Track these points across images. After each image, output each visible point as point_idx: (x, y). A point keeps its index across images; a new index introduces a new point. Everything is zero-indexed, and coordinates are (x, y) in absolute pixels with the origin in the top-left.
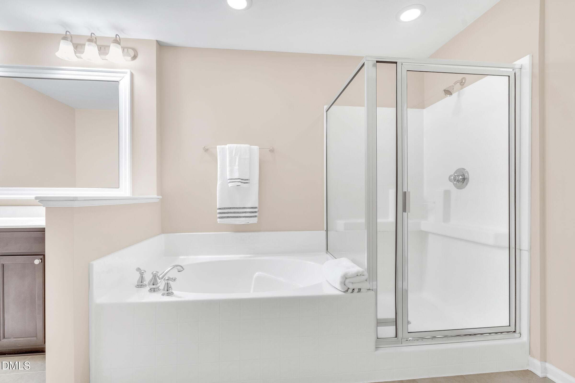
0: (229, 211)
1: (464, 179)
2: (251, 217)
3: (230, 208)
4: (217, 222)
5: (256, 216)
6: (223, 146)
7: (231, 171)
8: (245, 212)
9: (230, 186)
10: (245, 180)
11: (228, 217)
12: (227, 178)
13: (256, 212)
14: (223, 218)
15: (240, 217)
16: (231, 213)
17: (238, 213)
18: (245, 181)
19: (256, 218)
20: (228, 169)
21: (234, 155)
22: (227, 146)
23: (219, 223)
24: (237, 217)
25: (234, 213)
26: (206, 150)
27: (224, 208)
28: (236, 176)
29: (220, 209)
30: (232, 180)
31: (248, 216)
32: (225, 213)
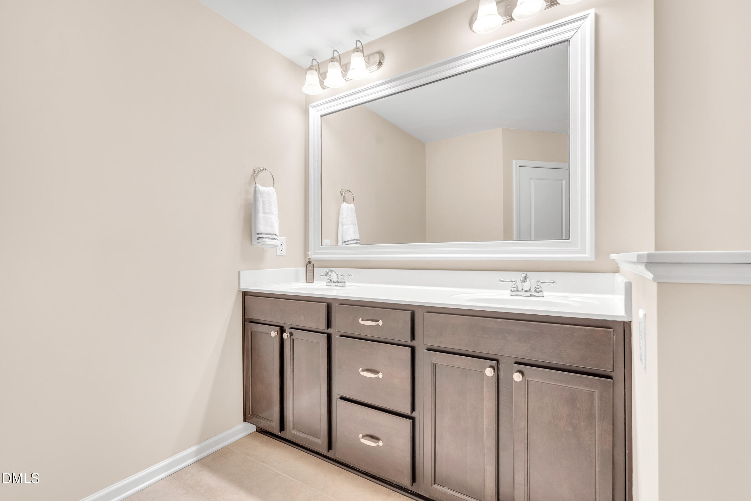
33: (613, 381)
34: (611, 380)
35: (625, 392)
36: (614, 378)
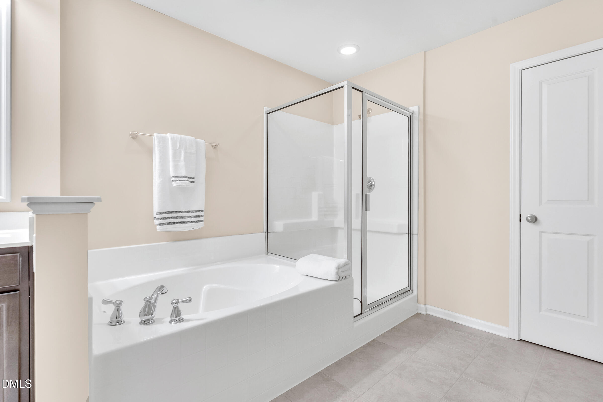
0: (171, 216)
1: (371, 185)
2: (197, 222)
3: (172, 212)
4: (157, 230)
5: (202, 221)
6: (163, 135)
7: (176, 167)
8: (191, 217)
9: (174, 185)
10: (191, 178)
11: (170, 223)
12: (170, 175)
13: (202, 216)
14: (164, 225)
15: (184, 222)
16: (173, 218)
17: (182, 217)
18: (192, 180)
19: (202, 223)
20: (171, 164)
21: (178, 148)
22: (169, 135)
23: (159, 232)
24: (181, 223)
25: (177, 218)
26: (134, 137)
27: (166, 213)
28: (183, 173)
29: (161, 213)
30: (177, 178)
31: (194, 221)
32: (166, 219)
33: (20, 292)
34: (18, 292)
35: (29, 297)
36: (21, 290)
